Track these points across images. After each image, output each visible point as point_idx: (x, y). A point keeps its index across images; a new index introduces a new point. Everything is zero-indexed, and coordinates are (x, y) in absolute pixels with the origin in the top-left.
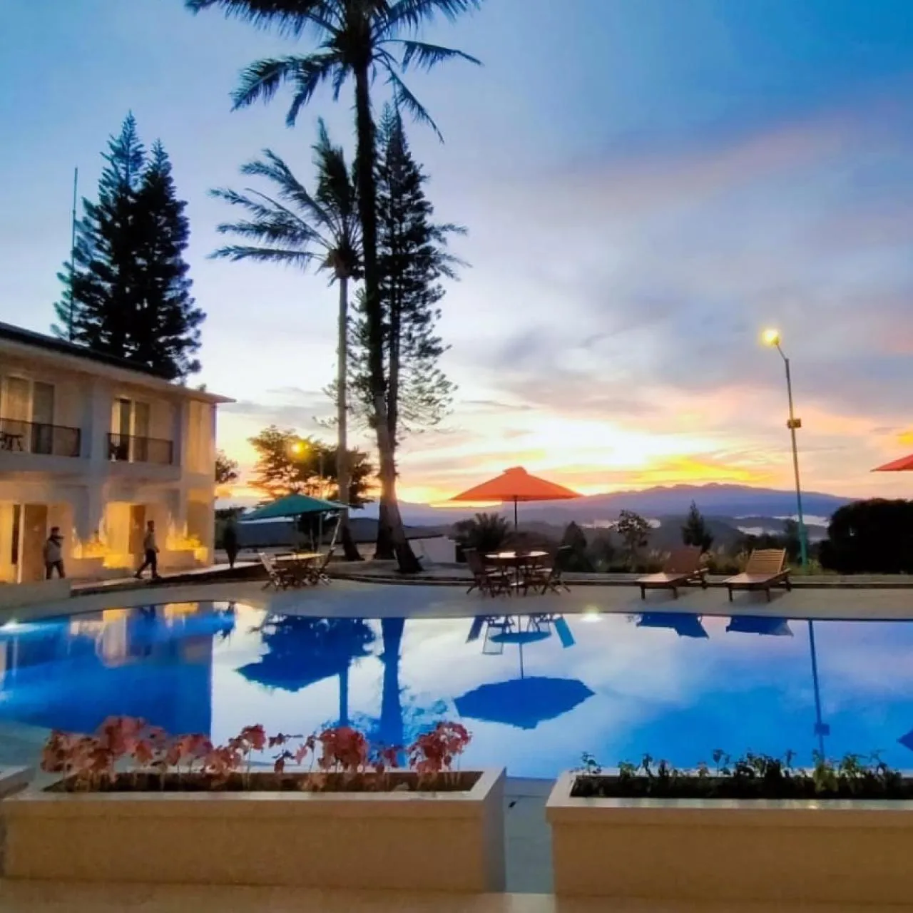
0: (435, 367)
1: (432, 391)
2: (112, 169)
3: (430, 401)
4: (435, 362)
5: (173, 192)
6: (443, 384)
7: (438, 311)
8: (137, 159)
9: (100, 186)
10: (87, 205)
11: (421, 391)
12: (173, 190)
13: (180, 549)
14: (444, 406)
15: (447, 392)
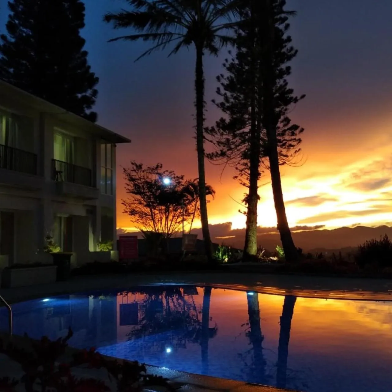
6: (293, 129)
13: (97, 251)
14: (293, 146)
15: (293, 134)
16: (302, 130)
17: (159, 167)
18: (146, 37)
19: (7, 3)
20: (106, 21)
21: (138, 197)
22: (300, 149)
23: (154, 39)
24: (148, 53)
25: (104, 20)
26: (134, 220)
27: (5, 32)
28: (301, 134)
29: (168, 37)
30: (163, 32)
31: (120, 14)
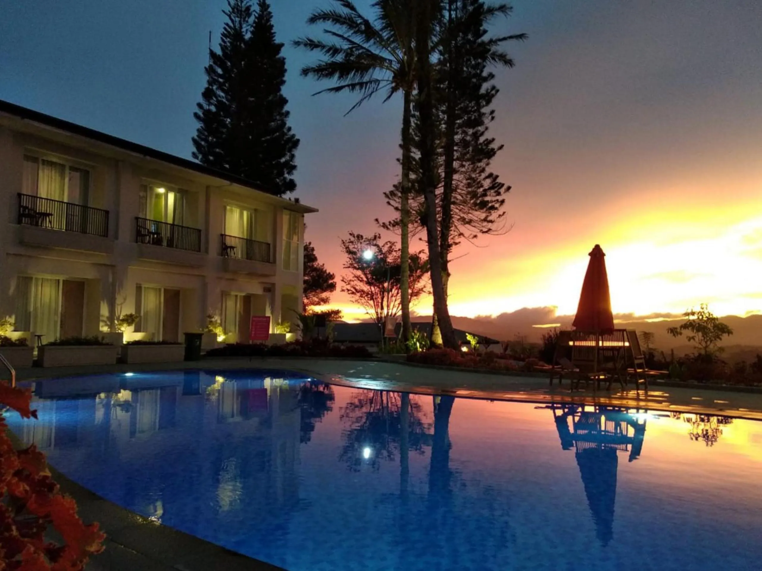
0: (488, 171)
1: (485, 195)
2: (231, 24)
3: (483, 205)
4: (488, 164)
5: (274, 36)
6: (496, 187)
7: (492, 112)
8: (248, 11)
9: (222, 38)
10: (212, 54)
11: (474, 195)
12: (274, 35)
13: (275, 332)
14: (496, 209)
15: (499, 194)
16: (509, 188)
17: (377, 237)
18: (353, 86)
19: (204, 69)
20: (303, 75)
21: (359, 273)
22: (504, 213)
23: (361, 88)
24: (358, 104)
25: (301, 75)
26: (354, 300)
27: (201, 100)
28: (507, 193)
29: (376, 84)
30: (368, 80)
31: (318, 65)
